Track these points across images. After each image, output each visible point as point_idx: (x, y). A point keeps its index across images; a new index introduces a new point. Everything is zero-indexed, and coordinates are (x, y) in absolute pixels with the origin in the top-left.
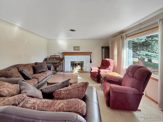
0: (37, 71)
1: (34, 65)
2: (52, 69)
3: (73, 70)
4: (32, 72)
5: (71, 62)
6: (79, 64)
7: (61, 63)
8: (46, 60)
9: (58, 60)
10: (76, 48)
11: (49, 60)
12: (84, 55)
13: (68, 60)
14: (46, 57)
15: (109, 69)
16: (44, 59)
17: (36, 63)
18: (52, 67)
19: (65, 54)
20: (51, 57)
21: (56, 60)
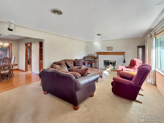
0: (75, 65)
1: (75, 61)
2: (86, 65)
3: (106, 68)
4: (73, 65)
5: (104, 61)
6: (111, 63)
7: (95, 61)
8: (84, 58)
9: (93, 58)
10: (109, 49)
11: (87, 58)
12: (116, 55)
13: (102, 59)
14: (85, 56)
15: (134, 69)
16: (83, 57)
17: (76, 60)
18: (86, 63)
19: (99, 53)
20: (88, 56)
21: (92, 58)
